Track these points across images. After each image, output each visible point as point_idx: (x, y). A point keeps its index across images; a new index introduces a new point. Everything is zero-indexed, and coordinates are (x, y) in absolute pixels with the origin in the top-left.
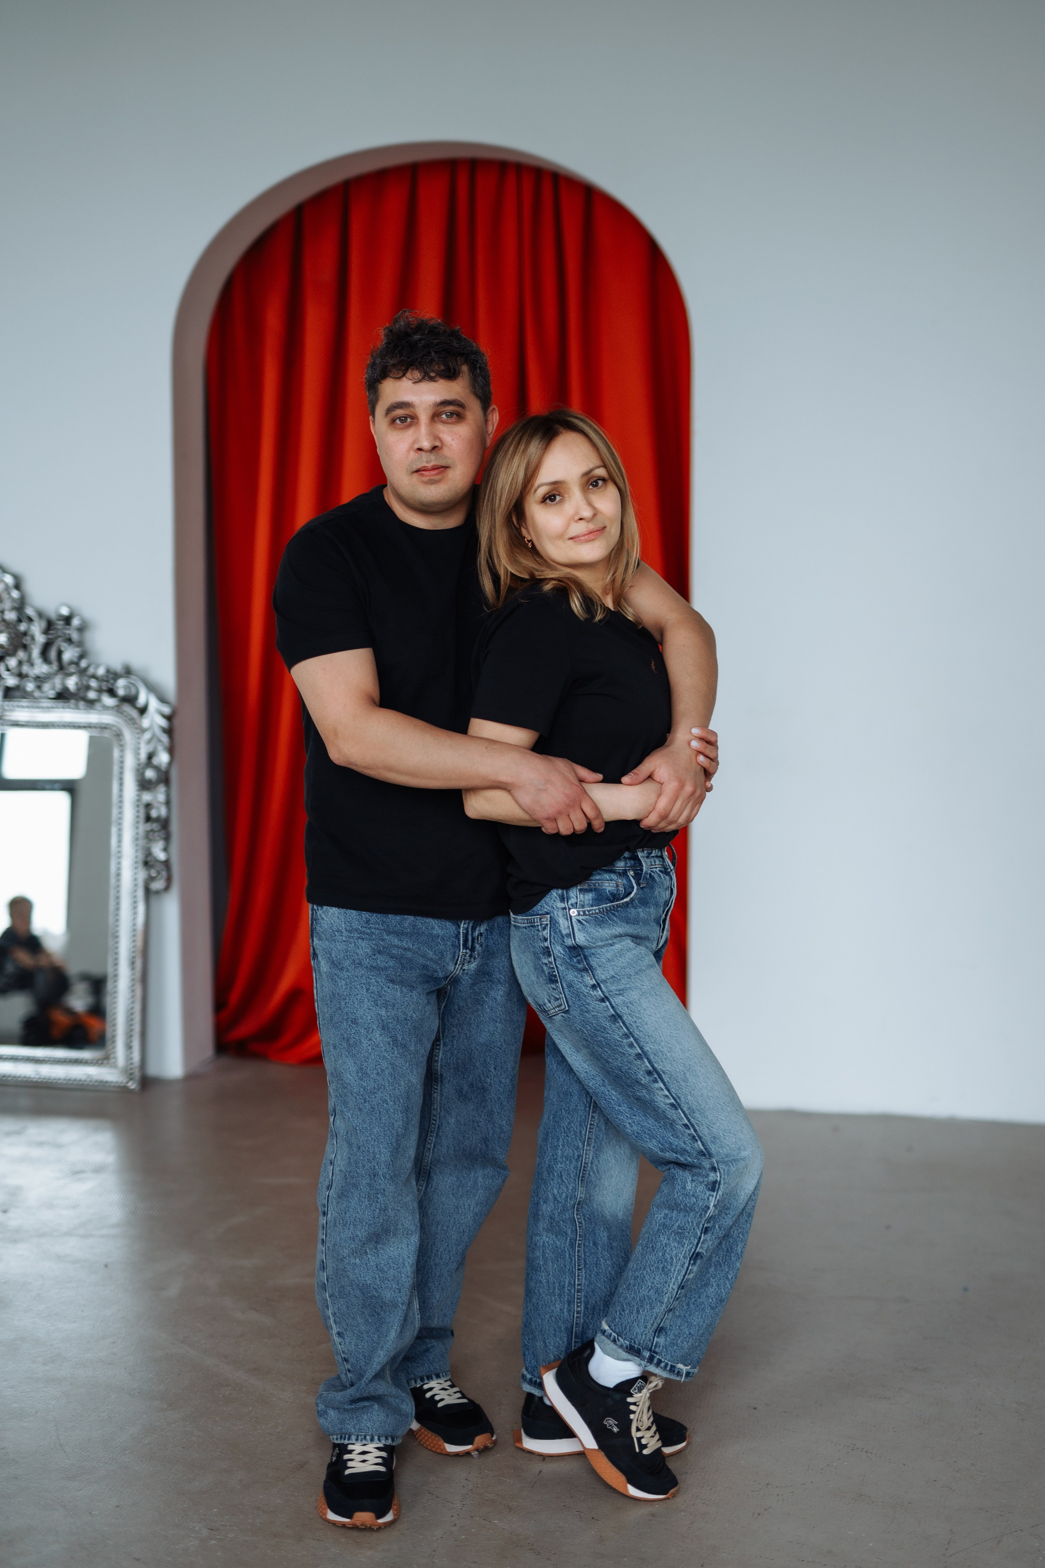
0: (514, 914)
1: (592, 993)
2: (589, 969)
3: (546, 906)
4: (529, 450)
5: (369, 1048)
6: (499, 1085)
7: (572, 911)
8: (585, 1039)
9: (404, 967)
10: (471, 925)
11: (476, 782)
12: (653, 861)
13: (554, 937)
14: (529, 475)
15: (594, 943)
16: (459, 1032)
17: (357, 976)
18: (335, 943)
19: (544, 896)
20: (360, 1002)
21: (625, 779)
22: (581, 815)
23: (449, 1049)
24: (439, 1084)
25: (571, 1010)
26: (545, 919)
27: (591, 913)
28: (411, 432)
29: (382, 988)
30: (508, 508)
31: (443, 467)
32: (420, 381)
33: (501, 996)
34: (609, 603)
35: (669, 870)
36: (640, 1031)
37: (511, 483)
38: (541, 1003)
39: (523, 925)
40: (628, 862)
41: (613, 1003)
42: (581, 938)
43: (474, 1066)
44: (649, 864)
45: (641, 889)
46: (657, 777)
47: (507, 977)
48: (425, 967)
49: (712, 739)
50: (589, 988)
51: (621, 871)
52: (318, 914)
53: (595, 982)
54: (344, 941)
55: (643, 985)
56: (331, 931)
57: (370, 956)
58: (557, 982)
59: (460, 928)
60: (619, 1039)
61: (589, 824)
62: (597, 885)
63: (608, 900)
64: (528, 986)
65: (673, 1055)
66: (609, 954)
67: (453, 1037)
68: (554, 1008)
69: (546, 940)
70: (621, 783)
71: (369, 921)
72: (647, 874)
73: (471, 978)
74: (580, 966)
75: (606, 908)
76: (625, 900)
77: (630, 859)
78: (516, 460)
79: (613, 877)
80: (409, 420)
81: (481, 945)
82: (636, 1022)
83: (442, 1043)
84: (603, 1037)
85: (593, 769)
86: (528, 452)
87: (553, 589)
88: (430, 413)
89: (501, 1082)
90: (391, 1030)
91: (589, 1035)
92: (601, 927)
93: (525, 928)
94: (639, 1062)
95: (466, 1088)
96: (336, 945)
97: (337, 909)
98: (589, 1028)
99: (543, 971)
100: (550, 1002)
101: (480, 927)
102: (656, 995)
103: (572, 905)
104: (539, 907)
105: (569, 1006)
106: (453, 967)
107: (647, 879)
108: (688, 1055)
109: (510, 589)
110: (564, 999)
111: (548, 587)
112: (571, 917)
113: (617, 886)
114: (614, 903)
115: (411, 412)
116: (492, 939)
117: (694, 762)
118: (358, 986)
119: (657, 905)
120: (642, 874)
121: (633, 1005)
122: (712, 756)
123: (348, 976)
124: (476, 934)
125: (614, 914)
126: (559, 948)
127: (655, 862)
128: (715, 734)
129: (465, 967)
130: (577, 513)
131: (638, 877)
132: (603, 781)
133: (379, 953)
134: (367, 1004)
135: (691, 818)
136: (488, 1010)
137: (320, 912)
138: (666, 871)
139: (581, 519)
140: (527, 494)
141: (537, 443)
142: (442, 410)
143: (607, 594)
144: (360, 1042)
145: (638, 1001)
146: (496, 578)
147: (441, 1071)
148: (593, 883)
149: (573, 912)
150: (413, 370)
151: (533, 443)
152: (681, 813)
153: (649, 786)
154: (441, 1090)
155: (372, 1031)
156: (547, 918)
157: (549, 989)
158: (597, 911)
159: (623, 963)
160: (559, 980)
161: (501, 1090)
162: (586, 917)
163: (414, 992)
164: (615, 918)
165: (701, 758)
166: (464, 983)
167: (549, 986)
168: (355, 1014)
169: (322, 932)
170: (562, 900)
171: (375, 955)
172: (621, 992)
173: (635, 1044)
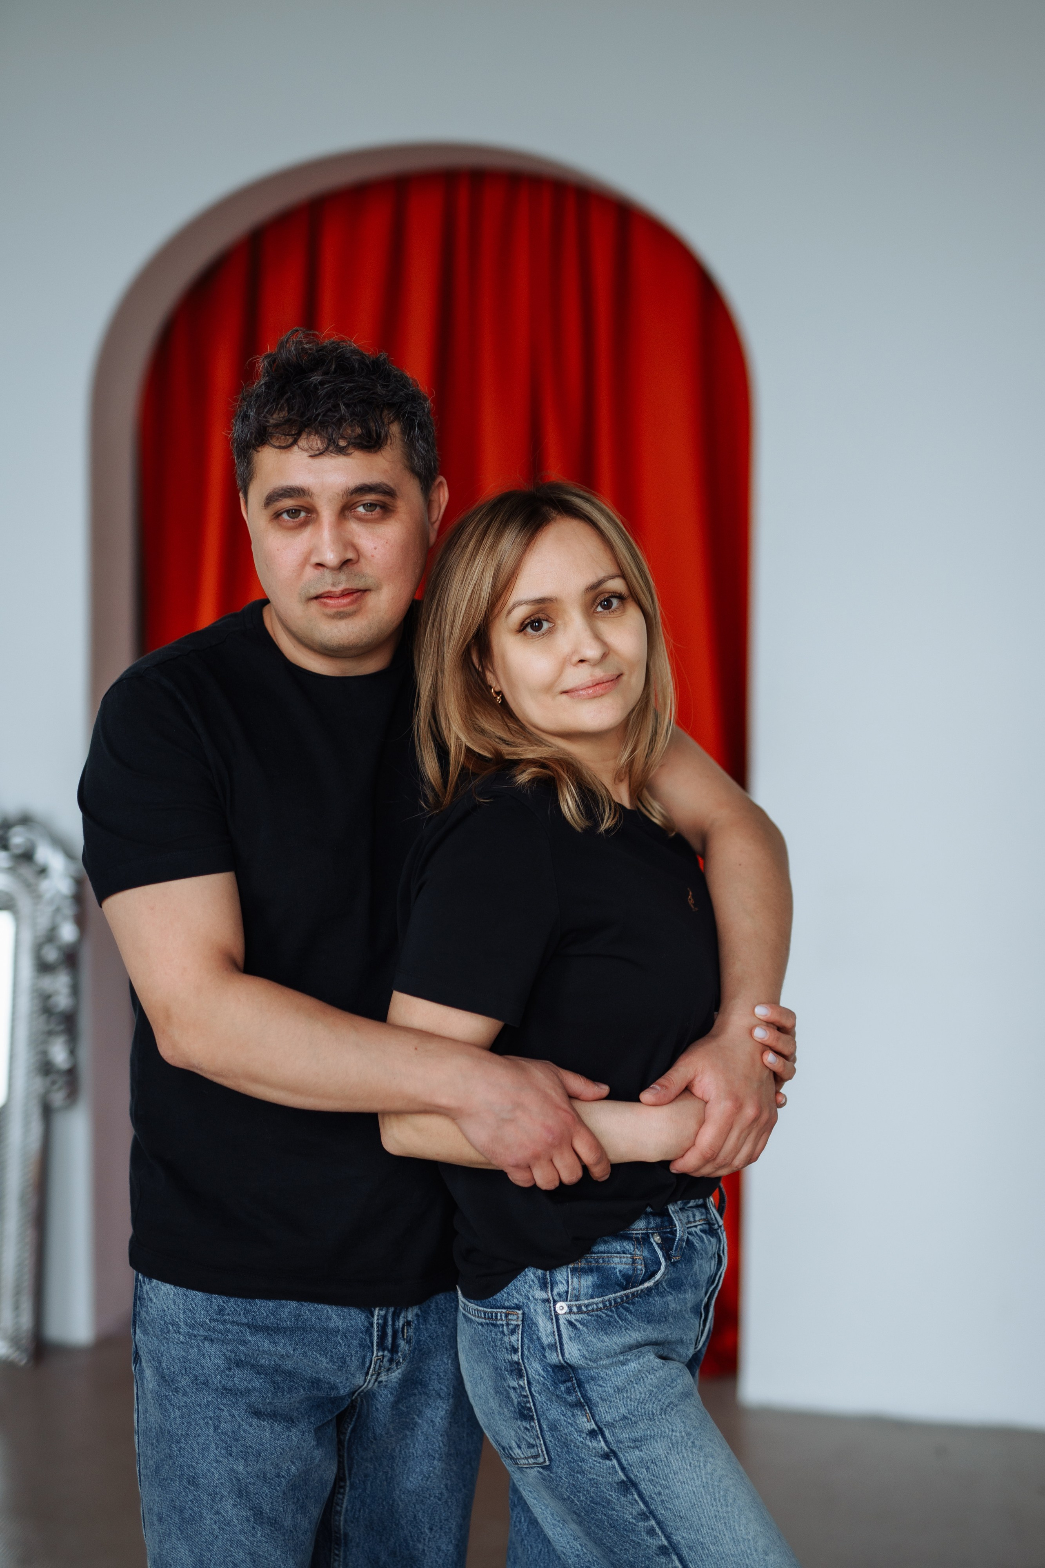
0: (465, 1295)
1: (589, 1444)
2: (585, 1404)
3: (516, 1295)
4: (500, 546)
5: (214, 1526)
6: (437, 1554)
7: (558, 1305)
8: (575, 1513)
9: (279, 1388)
10: (392, 1309)
11: (398, 1105)
12: (691, 1214)
13: (529, 1348)
14: (499, 585)
15: (595, 1361)
16: (375, 1468)
17: (200, 1405)
18: (168, 1343)
19: (514, 1277)
20: (203, 1449)
21: (646, 1096)
22: (570, 1158)
23: (359, 1495)
24: (342, 1549)
25: (554, 1465)
26: (515, 1317)
27: (590, 1308)
28: (307, 533)
29: (240, 1425)
30: (465, 640)
31: (358, 591)
32: (321, 454)
33: (441, 1419)
34: (623, 796)
35: (716, 1226)
36: (666, 1509)
37: (470, 599)
38: (505, 1444)
39: (477, 1319)
40: (652, 1221)
41: (624, 1462)
42: (573, 1352)
43: (397, 1525)
44: (685, 1221)
45: (671, 1264)
46: (698, 1090)
47: (451, 1389)
48: (315, 1383)
49: (787, 1023)
50: (585, 1435)
51: (640, 1236)
52: (144, 1290)
53: (594, 1426)
54: (182, 1343)
55: (674, 1431)
56: (162, 1322)
57: (223, 1371)
58: (533, 1419)
59: (373, 1316)
60: (632, 1520)
61: (585, 1168)
62: (601, 1261)
63: (619, 1285)
64: (485, 1414)
65: (721, 1548)
66: (619, 1379)
67: (366, 1476)
68: (526, 1458)
69: (515, 1351)
70: (638, 1101)
71: (222, 1310)
72: (683, 1241)
73: (391, 1393)
74: (571, 1399)
75: (615, 1300)
76: (647, 1285)
77: (654, 1214)
78: (480, 559)
79: (627, 1247)
80: (303, 514)
81: (409, 1342)
82: (660, 1494)
83: (348, 1483)
84: (605, 1515)
85: (593, 1076)
86: (499, 549)
87: (532, 781)
88: (337, 506)
89: (439, 1549)
90: (252, 1495)
91: (584, 1508)
92: (606, 1333)
93: (481, 1324)
94: (663, 1560)
95: (383, 1558)
96: (168, 1348)
97: (172, 1287)
98: (582, 1498)
99: (509, 1398)
100: (519, 1447)
101: (406, 1311)
102: (695, 1447)
103: (559, 1294)
104: (505, 1295)
105: (550, 1459)
106: (362, 1378)
107: (681, 1248)
108: (745, 1549)
109: (464, 774)
110: (543, 1447)
111: (523, 778)
112: (557, 1316)
113: (634, 1262)
114: (629, 1291)
115: (308, 502)
116: (427, 1329)
117: (759, 1064)
118: (201, 1422)
119: (696, 1286)
120: (674, 1240)
121: (656, 1465)
122: (786, 1052)
123: (185, 1402)
124: (401, 1325)
125: (627, 1309)
126: (536, 1365)
127: (694, 1216)
128: (791, 1015)
129: (383, 1378)
130: (575, 651)
131: (667, 1244)
132: (609, 1097)
133: (238, 1366)
134: (214, 1452)
135: (756, 1155)
136: (421, 1438)
137: (146, 1287)
138: (711, 1230)
139: (582, 661)
140: (495, 618)
141: (514, 535)
142: (357, 500)
143: (621, 781)
144: (201, 1516)
145: (664, 1459)
146: (442, 753)
147: (344, 1528)
148: (594, 1259)
149: (562, 1308)
150: (309, 434)
151: (506, 534)
152: (737, 1150)
153: (687, 1106)
154: (345, 1558)
155: (221, 1499)
156: (517, 1315)
157: (519, 1427)
158: (601, 1305)
159: (641, 1393)
160: (535, 1417)
161: (440, 1562)
162: (581, 1316)
163: (294, 1430)
164: (629, 1316)
165: (770, 1058)
166: (381, 1400)
167: (519, 1422)
168: (194, 1468)
169: (148, 1322)
170: (544, 1286)
171: (230, 1369)
172: (638, 1443)
173: (658, 1530)
